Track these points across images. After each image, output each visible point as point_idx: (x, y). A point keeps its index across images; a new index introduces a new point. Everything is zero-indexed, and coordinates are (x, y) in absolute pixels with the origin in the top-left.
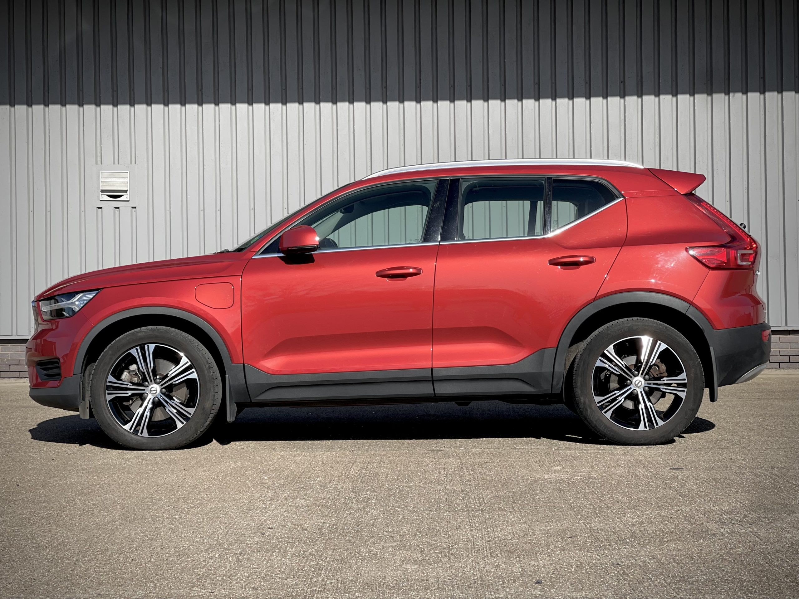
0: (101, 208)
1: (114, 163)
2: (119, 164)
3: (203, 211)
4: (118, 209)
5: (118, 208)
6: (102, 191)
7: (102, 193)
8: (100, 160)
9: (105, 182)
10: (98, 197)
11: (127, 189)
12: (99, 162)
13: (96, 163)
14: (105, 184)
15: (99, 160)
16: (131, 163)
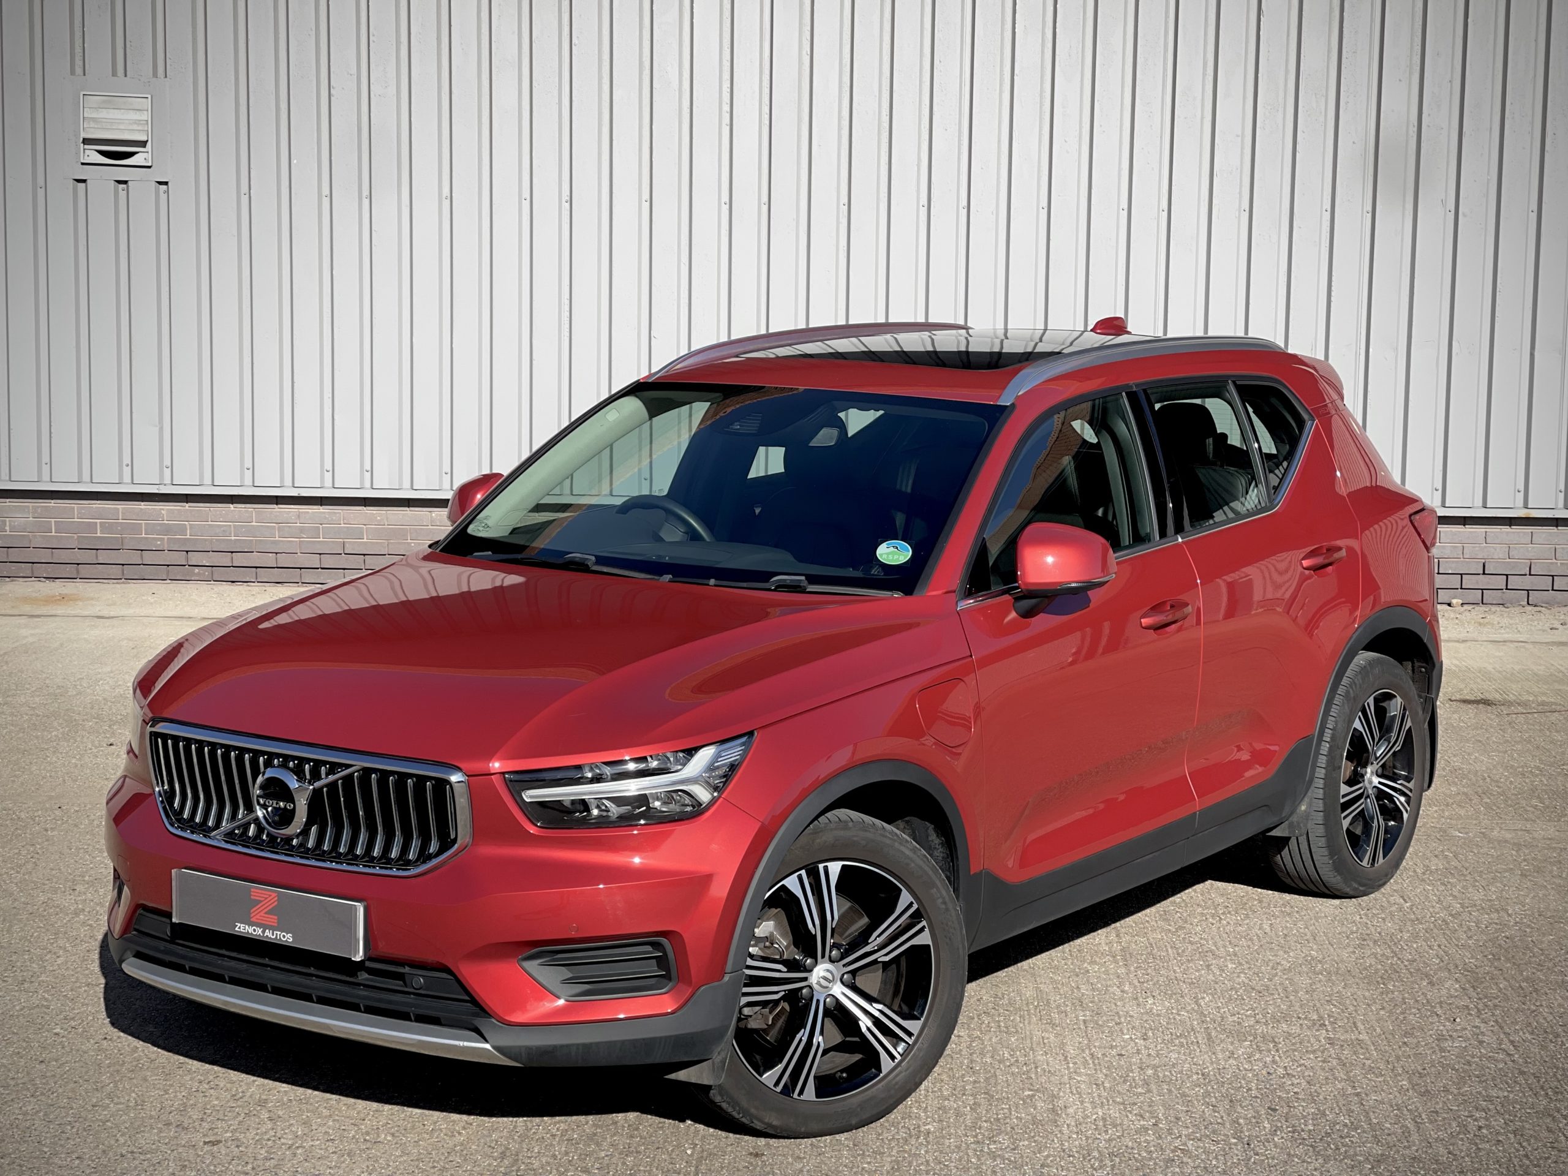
0: (84, 181)
1: (114, 74)
2: (126, 76)
3: (328, 198)
4: (124, 186)
5: (125, 182)
6: (86, 141)
7: (86, 147)
8: (81, 63)
9: (94, 120)
10: (77, 154)
11: (143, 138)
12: (79, 70)
13: (73, 72)
14: (92, 125)
15: (78, 64)
16: (155, 75)
